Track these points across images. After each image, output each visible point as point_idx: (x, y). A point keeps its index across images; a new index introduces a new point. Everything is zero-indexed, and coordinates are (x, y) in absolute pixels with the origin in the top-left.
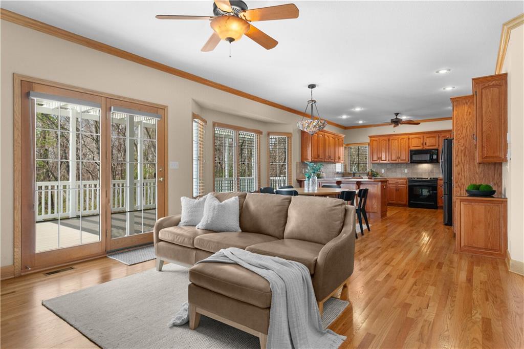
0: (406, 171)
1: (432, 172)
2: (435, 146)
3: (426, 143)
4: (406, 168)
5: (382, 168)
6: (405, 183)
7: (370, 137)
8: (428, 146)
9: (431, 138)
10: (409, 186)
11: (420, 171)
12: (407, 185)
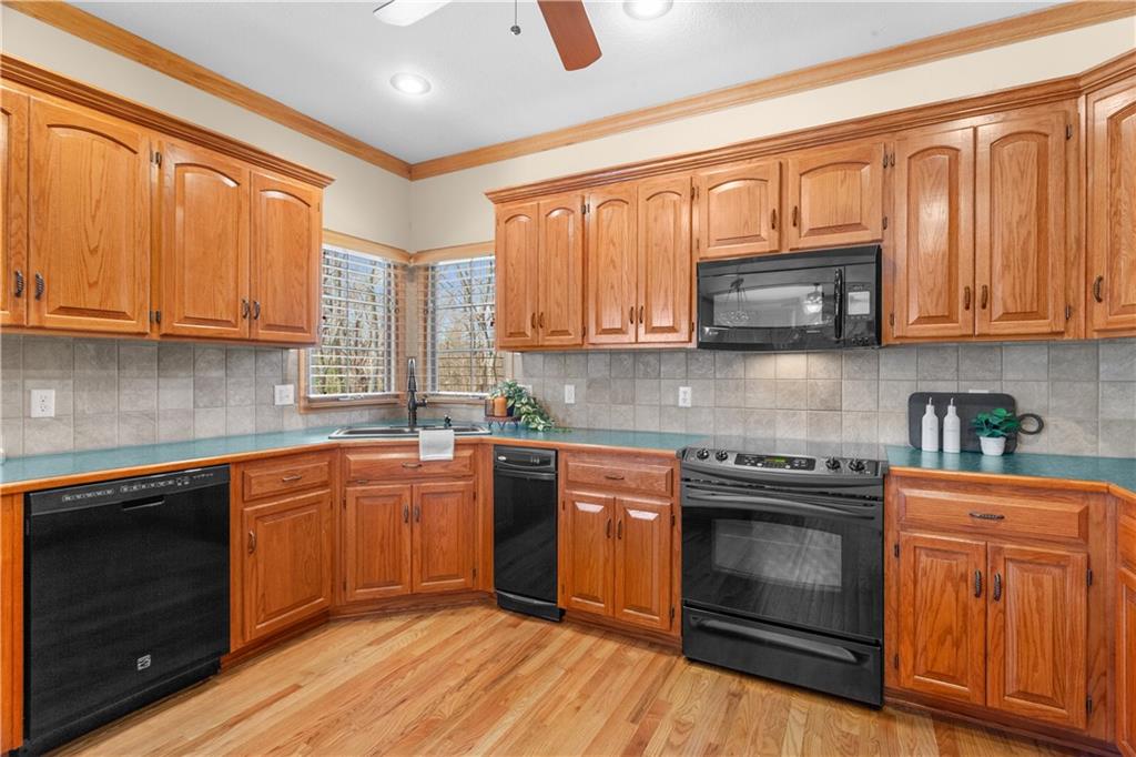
0: (685, 395)
1: (830, 406)
2: (857, 226)
3: (796, 212)
4: (687, 378)
5: (565, 378)
6: (662, 486)
7: (500, 198)
8: (814, 231)
9: (831, 176)
10: (684, 509)
11: (759, 398)
12: (676, 501)
